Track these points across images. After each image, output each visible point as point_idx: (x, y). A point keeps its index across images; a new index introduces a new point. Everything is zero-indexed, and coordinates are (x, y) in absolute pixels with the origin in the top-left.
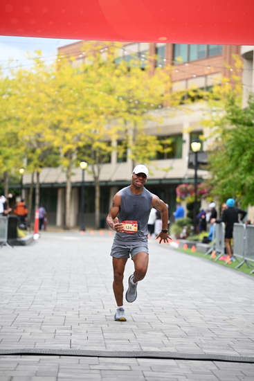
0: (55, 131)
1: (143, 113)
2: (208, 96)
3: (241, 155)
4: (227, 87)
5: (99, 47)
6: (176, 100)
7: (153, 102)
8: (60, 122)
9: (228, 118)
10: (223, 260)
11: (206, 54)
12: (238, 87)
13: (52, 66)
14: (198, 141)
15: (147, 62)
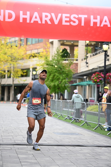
1: (16, 61)
2: (38, 56)
3: (49, 76)
4: (45, 53)
5: (1, 39)
6: (28, 57)
7: (20, 58)
9: (45, 63)
11: (38, 42)
12: (48, 53)
14: (35, 71)
15: (18, 44)
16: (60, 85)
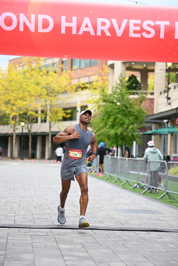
0: (7, 105)
1: (55, 96)
2: (90, 87)
3: (108, 119)
4: (101, 83)
5: (32, 60)
6: (73, 89)
7: (61, 90)
8: (9, 100)
9: (101, 99)
10: (98, 175)
11: (89, 65)
12: (106, 83)
13: (6, 70)
15: (57, 68)
16: (125, 133)
